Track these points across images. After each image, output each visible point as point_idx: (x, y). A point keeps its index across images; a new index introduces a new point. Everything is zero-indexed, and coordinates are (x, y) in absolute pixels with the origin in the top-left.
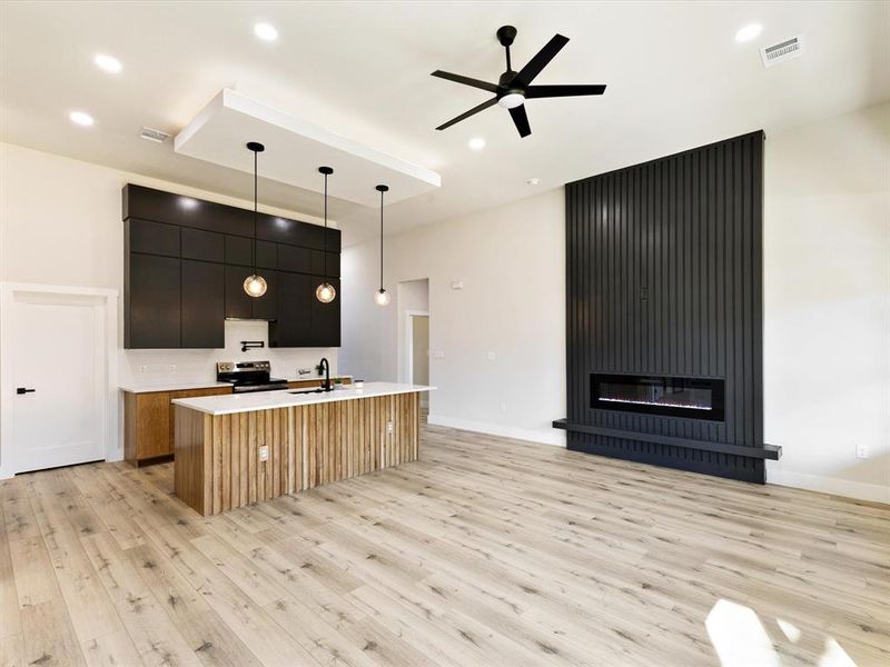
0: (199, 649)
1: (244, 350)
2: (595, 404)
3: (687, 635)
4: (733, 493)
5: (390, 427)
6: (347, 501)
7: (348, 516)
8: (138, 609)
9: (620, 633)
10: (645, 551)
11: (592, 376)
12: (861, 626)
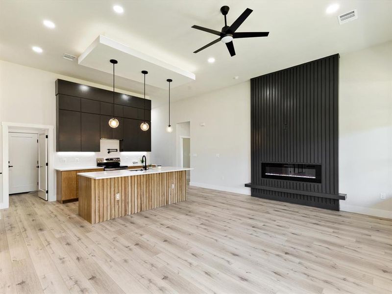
0: (90, 279)
1: (109, 153)
2: (264, 176)
3: (305, 274)
4: (325, 214)
5: (173, 186)
6: (154, 217)
7: (155, 224)
8: (63, 262)
9: (275, 273)
10: (286, 239)
11: (262, 163)
12: (383, 270)
